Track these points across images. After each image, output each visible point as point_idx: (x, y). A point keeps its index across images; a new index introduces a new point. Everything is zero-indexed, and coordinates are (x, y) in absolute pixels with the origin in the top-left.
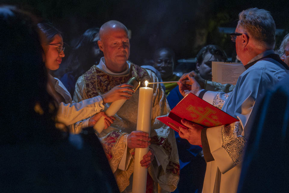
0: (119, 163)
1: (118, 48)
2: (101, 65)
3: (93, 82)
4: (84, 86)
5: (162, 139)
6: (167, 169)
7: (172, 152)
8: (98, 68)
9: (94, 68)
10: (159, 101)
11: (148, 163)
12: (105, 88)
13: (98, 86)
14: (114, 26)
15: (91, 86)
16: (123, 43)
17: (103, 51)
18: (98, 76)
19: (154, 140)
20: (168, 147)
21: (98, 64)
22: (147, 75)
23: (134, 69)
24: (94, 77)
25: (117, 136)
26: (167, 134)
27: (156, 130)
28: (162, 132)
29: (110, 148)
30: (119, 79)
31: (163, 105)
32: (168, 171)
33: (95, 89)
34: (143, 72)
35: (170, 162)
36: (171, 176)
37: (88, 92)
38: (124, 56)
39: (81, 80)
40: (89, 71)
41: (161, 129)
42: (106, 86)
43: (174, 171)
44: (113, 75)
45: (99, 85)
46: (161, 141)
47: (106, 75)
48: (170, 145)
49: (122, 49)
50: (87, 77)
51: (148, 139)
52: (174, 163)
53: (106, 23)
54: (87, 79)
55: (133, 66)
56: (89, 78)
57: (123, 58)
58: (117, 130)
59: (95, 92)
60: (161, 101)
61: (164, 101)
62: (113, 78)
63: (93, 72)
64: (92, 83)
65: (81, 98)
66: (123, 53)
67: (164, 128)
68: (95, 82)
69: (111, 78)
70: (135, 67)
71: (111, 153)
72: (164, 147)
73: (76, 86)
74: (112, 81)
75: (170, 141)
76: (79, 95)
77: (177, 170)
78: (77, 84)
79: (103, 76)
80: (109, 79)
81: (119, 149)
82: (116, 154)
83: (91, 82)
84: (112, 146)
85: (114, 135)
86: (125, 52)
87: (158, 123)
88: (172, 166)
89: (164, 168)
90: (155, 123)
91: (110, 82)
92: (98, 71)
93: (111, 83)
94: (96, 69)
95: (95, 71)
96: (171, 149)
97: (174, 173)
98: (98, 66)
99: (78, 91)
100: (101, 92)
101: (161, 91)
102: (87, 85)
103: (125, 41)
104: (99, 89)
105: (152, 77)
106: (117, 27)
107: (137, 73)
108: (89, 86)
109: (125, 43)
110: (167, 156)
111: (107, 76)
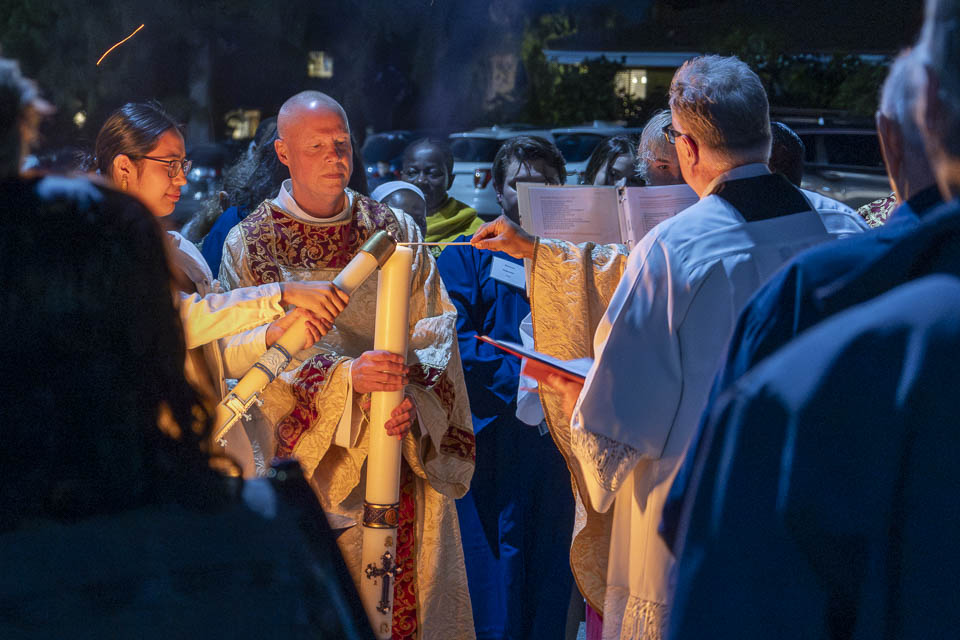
0: (336, 430)
1: (325, 156)
2: (284, 200)
3: (264, 240)
4: (244, 252)
5: (433, 371)
6: (442, 446)
7: (455, 405)
8: (276, 207)
9: (267, 207)
10: (422, 282)
11: (403, 427)
12: (295, 254)
13: (278, 250)
14: (313, 105)
15: (261, 252)
16: (337, 144)
17: (289, 165)
18: (278, 226)
19: (415, 375)
20: (445, 391)
21: (275, 196)
22: (394, 222)
23: (362, 207)
24: (267, 229)
25: (327, 365)
26: (445, 362)
27: (419, 353)
28: (433, 355)
29: (312, 395)
30: (328, 232)
31: (434, 292)
32: (446, 450)
33: (271, 256)
34: (383, 214)
35: (451, 429)
36: (454, 460)
37: (256, 264)
38: (341, 175)
39: (236, 236)
40: (254, 213)
41: (431, 349)
42: (296, 249)
43: (461, 450)
44: (314, 222)
45: (280, 246)
46: (431, 376)
47: (296, 222)
48: (451, 386)
49: (335, 160)
50: (251, 230)
51: (403, 369)
52: (460, 431)
53: (291, 99)
54: (251, 235)
55: (360, 199)
56: (254, 232)
57: (336, 181)
58: (327, 352)
59: (271, 264)
60: (427, 282)
61: (434, 282)
62: (313, 230)
63: (264, 216)
64: (264, 244)
65: (237, 280)
66: (336, 169)
67: (437, 347)
68: (269, 240)
69: (307, 231)
70: (364, 203)
71: (315, 408)
72: (437, 391)
73: (225, 250)
74: (311, 236)
75: (452, 378)
76: (232, 272)
77: (469, 447)
78: (228, 246)
79: (288, 225)
80: (303, 233)
81: (333, 397)
82: (326, 407)
83: (260, 242)
84: (316, 389)
85: (319, 362)
86: (340, 165)
87: (422, 336)
88: (456, 438)
89: (437, 443)
90: (414, 335)
91: (305, 238)
92: (277, 215)
93: (307, 242)
94: (272, 210)
95: (269, 213)
96: (453, 396)
97: (462, 455)
98: (275, 202)
99: (229, 262)
100: (285, 264)
101: (428, 258)
102: (252, 249)
103: (340, 140)
104: (279, 257)
105: (406, 225)
106: (319, 108)
107: (370, 217)
108: (256, 252)
109: (341, 143)
110: (445, 413)
111: (297, 225)
